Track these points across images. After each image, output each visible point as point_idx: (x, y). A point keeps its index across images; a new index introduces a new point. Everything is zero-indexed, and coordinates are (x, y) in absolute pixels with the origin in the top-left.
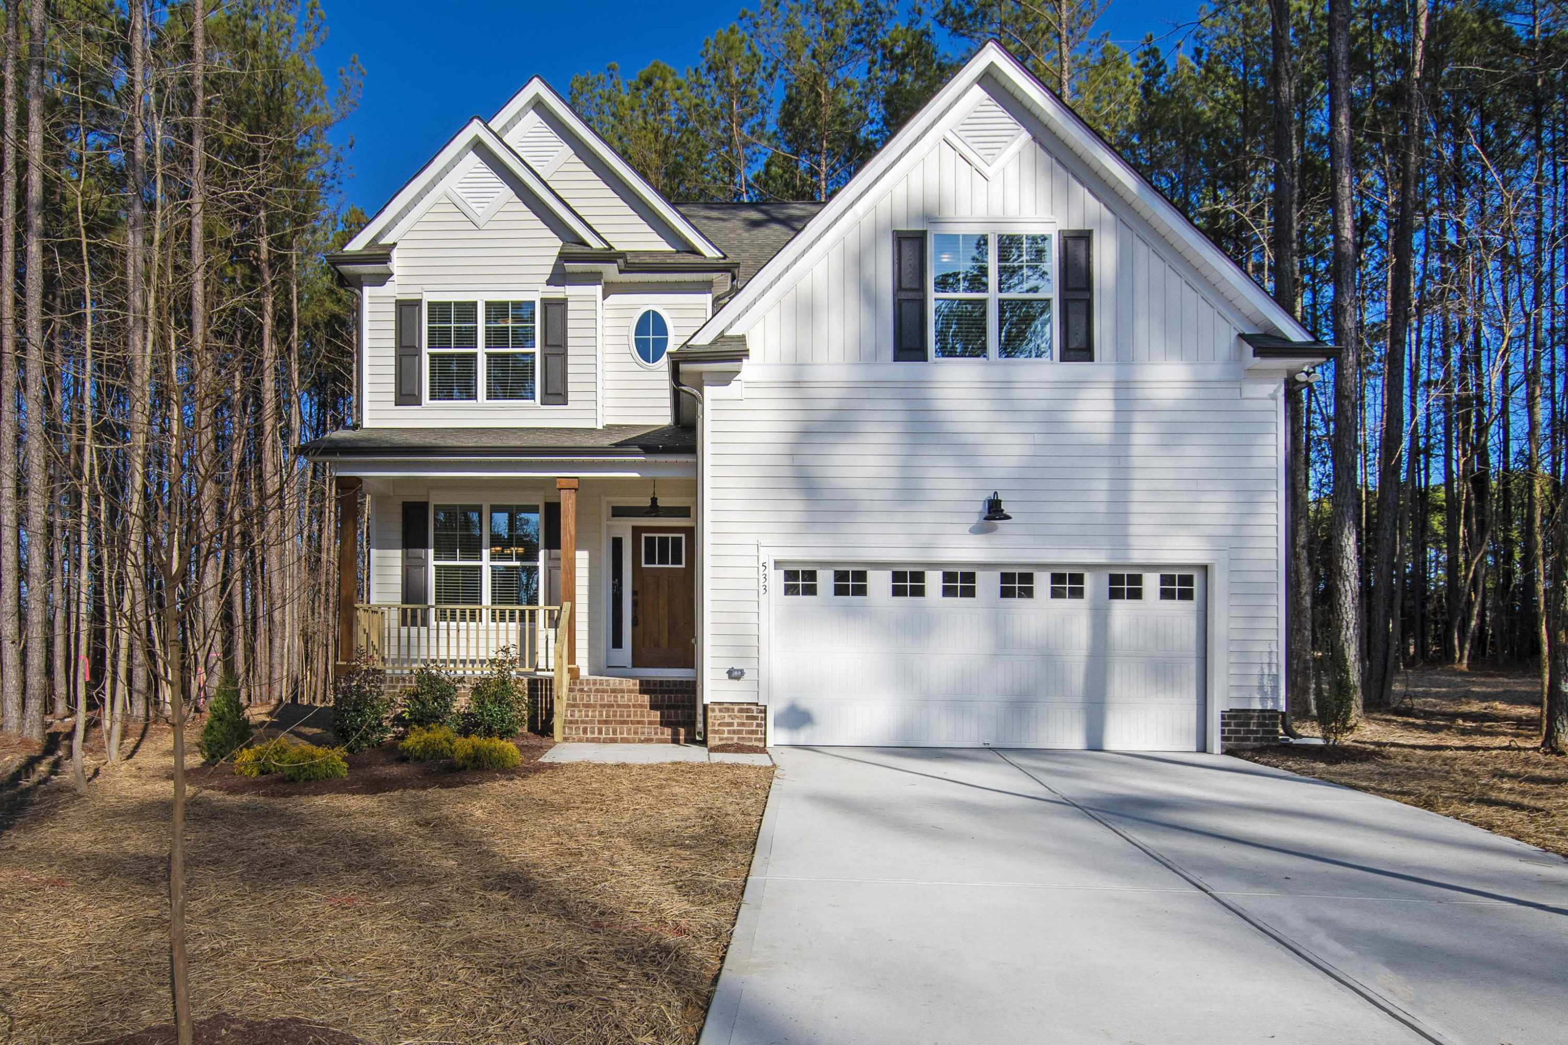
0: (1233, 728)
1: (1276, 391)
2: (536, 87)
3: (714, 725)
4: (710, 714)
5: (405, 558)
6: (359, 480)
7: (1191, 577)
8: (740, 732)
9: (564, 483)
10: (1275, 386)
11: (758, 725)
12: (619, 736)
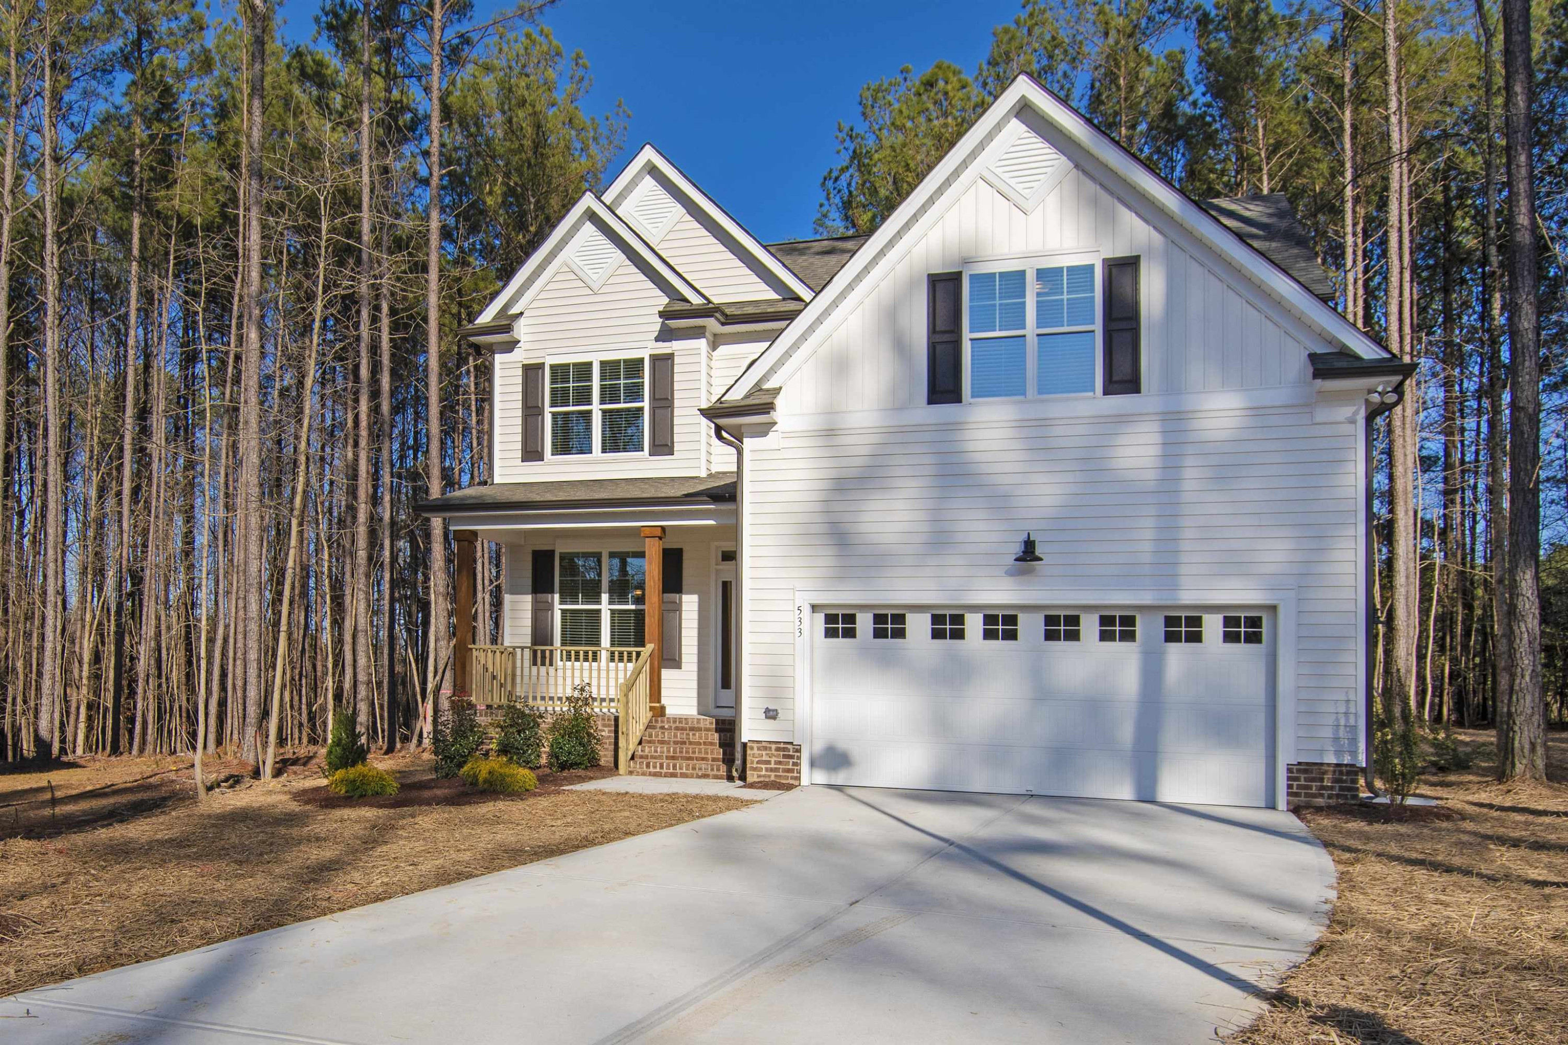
0: (1303, 783)
1: (1356, 413)
2: (648, 154)
3: (752, 763)
4: (749, 752)
5: (535, 603)
6: (475, 534)
7: (1260, 618)
8: (776, 770)
9: (647, 532)
10: (1353, 409)
11: (794, 764)
12: (678, 771)
